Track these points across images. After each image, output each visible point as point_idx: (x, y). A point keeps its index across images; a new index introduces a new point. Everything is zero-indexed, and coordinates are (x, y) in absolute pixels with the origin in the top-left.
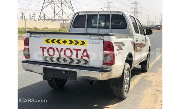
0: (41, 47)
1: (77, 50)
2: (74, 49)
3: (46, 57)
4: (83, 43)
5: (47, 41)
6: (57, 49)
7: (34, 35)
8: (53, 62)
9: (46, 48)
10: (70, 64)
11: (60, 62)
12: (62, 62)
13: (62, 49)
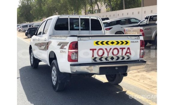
0: (91, 50)
1: (122, 49)
2: (120, 48)
3: (96, 58)
4: (127, 43)
5: (97, 43)
6: (106, 49)
7: (82, 39)
8: (102, 62)
9: (96, 49)
10: (117, 61)
11: (108, 60)
12: (110, 60)
13: (111, 49)
